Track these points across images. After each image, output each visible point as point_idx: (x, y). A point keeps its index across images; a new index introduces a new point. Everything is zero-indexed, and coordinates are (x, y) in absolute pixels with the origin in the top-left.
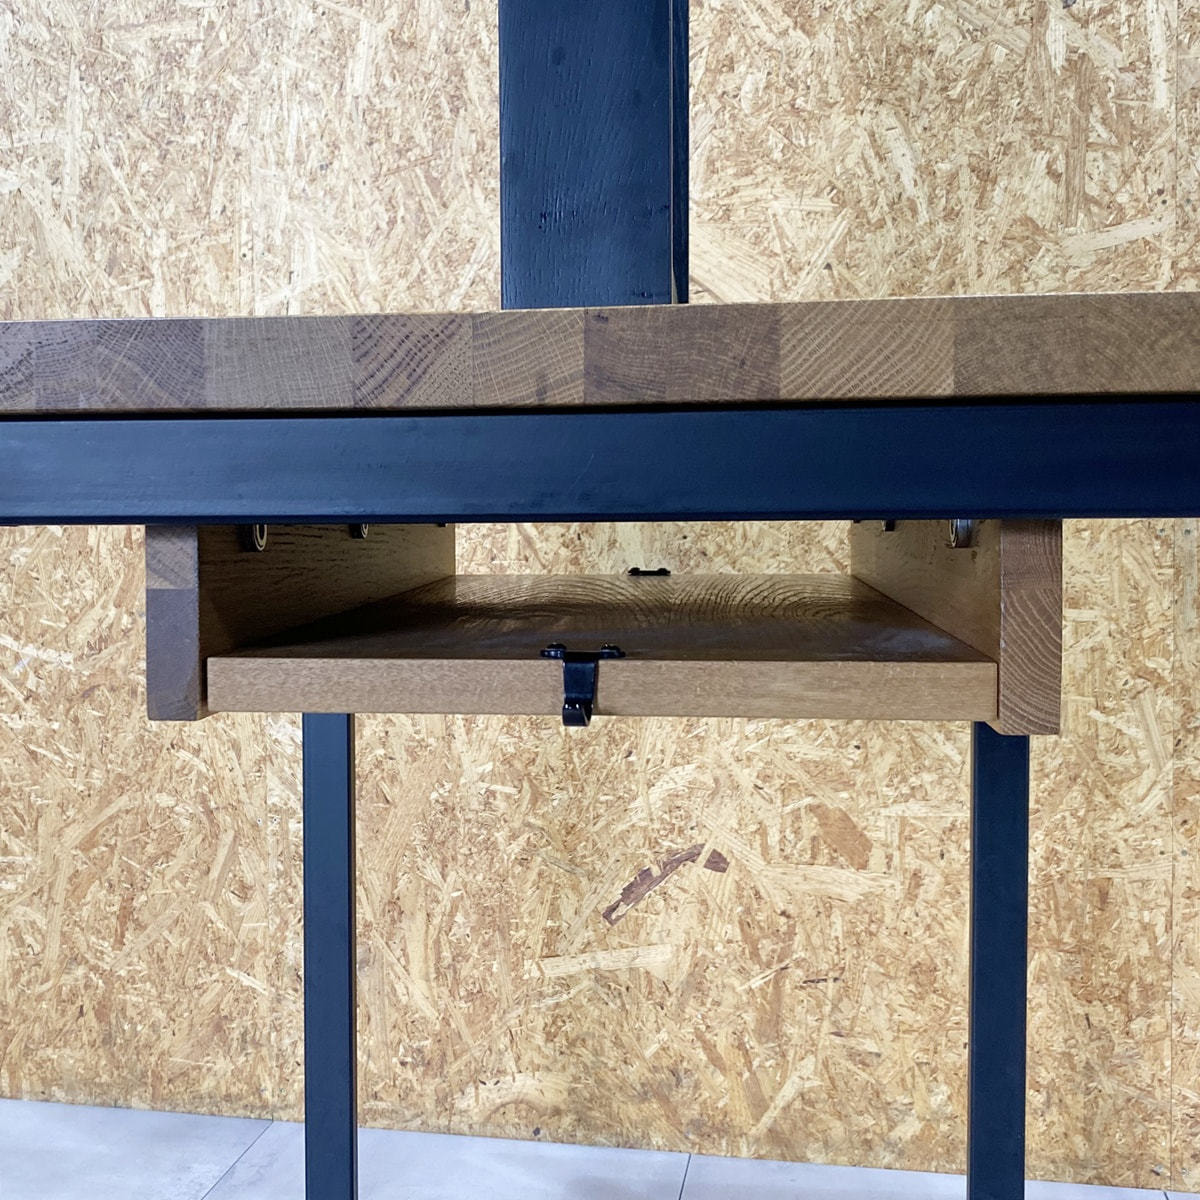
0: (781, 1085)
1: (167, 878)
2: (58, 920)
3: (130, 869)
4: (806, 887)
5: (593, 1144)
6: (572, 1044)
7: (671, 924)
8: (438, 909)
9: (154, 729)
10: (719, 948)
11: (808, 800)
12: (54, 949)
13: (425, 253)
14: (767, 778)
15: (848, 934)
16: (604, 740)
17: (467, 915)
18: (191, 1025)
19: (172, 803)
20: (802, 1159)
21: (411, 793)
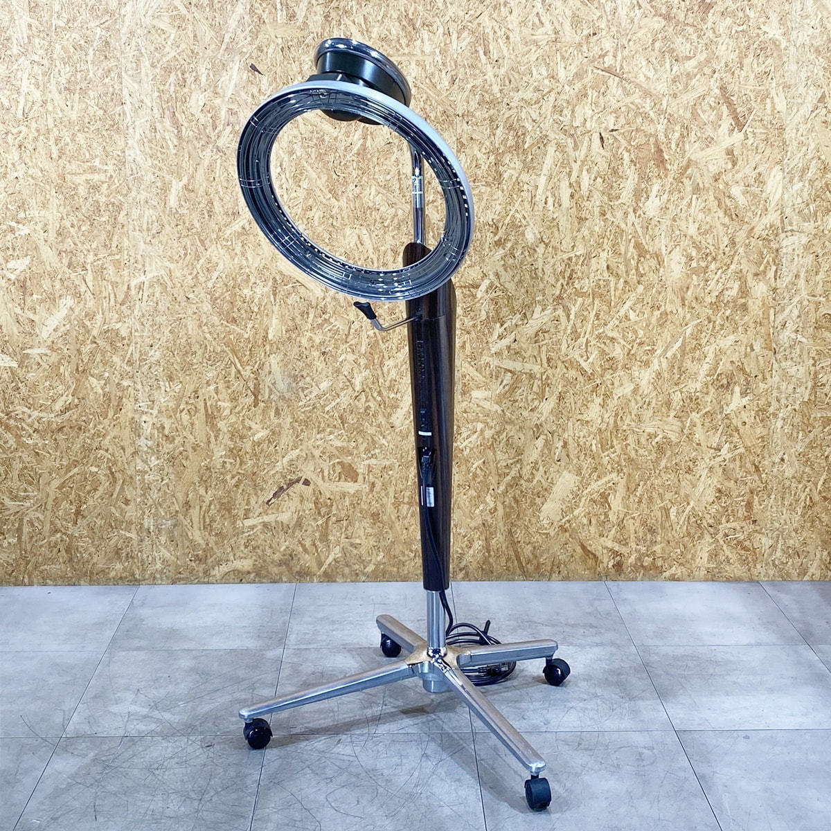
0: (328, 557)
1: (95, 498)
2: (49, 517)
3: (79, 495)
4: (337, 489)
5: (262, 583)
6: (254, 548)
7: (290, 505)
8: (204, 505)
9: (89, 442)
10: (307, 512)
11: (338, 460)
12: (48, 526)
13: (199, 266)
14: (324, 453)
15: (351, 504)
16: (267, 442)
17: (215, 506)
18: (106, 553)
19: (96, 470)
20: (335, 581)
21: (194, 464)
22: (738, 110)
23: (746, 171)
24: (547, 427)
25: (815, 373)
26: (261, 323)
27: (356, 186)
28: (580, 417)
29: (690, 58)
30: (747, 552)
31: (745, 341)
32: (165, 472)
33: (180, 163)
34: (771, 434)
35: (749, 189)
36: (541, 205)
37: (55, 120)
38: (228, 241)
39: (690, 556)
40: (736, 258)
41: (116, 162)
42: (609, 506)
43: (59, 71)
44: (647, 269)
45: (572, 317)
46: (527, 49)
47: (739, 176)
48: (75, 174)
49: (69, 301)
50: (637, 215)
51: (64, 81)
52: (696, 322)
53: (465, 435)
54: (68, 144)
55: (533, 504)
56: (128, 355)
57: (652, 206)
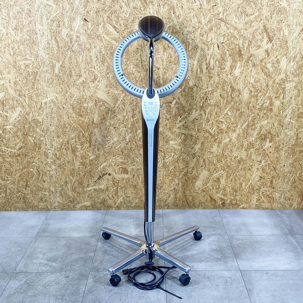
0: (118, 201)
1: (33, 180)
2: (16, 187)
3: (27, 179)
4: (121, 177)
5: (94, 210)
6: (91, 198)
7: (104, 182)
8: (72, 182)
9: (30, 160)
10: (110, 185)
11: (121, 166)
12: (16, 190)
13: (67, 95)
14: (116, 164)
15: (126, 182)
16: (95, 160)
17: (76, 183)
18: (37, 199)
19: (33, 170)
20: (121, 209)
21: (68, 168)
22: (270, 35)
23: (273, 58)
24: (197, 154)
25: (297, 134)
26: (91, 117)
27: (125, 65)
28: (209, 150)
29: (252, 15)
30: (271, 199)
31: (271, 122)
32: (58, 171)
33: (59, 56)
34: (280, 156)
35: (274, 65)
36: (195, 72)
37: (11, 41)
38: (78, 86)
39: (249, 200)
40: (268, 91)
41: (35, 56)
42: (220, 182)
43: (12, 22)
44: (235, 95)
45: (207, 114)
46: (190, 11)
47: (270, 60)
48: (20, 61)
49: (20, 109)
50: (231, 75)
51: (14, 26)
52: (253, 115)
53: (167, 157)
54: (17, 50)
55: (192, 182)
56: (42, 128)
57: (237, 72)
